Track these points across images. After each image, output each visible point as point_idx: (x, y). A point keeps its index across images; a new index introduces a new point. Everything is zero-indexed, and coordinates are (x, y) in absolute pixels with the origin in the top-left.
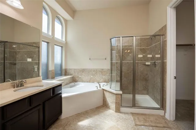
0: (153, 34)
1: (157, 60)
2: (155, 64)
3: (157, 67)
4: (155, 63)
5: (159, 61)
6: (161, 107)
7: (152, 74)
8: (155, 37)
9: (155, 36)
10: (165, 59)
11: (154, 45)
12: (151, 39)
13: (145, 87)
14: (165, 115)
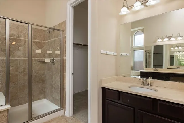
0: (51, 26)
1: (56, 57)
2: (53, 62)
3: (56, 65)
4: (53, 60)
5: (58, 58)
6: (61, 107)
7: (50, 73)
8: (53, 31)
9: (53, 29)
10: (64, 56)
11: (52, 39)
12: (50, 32)
13: (42, 90)
14: (65, 114)
